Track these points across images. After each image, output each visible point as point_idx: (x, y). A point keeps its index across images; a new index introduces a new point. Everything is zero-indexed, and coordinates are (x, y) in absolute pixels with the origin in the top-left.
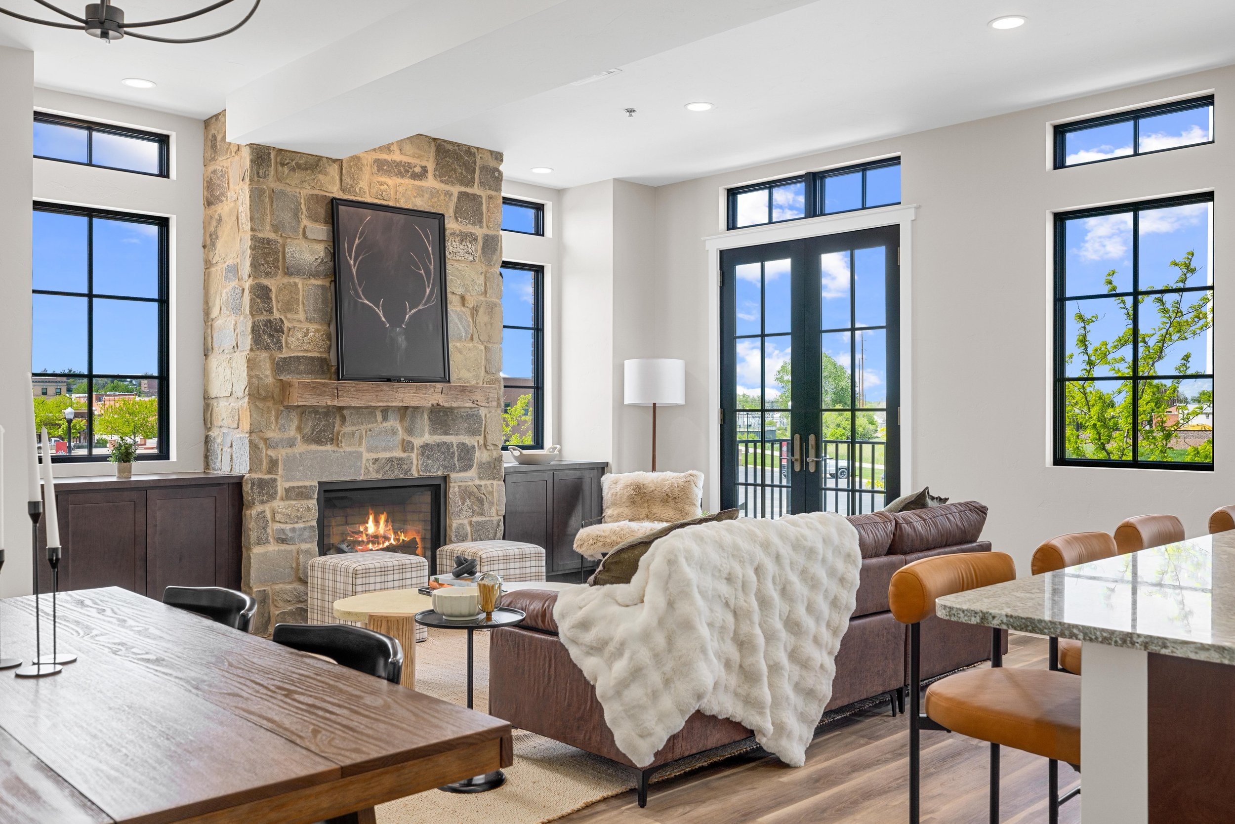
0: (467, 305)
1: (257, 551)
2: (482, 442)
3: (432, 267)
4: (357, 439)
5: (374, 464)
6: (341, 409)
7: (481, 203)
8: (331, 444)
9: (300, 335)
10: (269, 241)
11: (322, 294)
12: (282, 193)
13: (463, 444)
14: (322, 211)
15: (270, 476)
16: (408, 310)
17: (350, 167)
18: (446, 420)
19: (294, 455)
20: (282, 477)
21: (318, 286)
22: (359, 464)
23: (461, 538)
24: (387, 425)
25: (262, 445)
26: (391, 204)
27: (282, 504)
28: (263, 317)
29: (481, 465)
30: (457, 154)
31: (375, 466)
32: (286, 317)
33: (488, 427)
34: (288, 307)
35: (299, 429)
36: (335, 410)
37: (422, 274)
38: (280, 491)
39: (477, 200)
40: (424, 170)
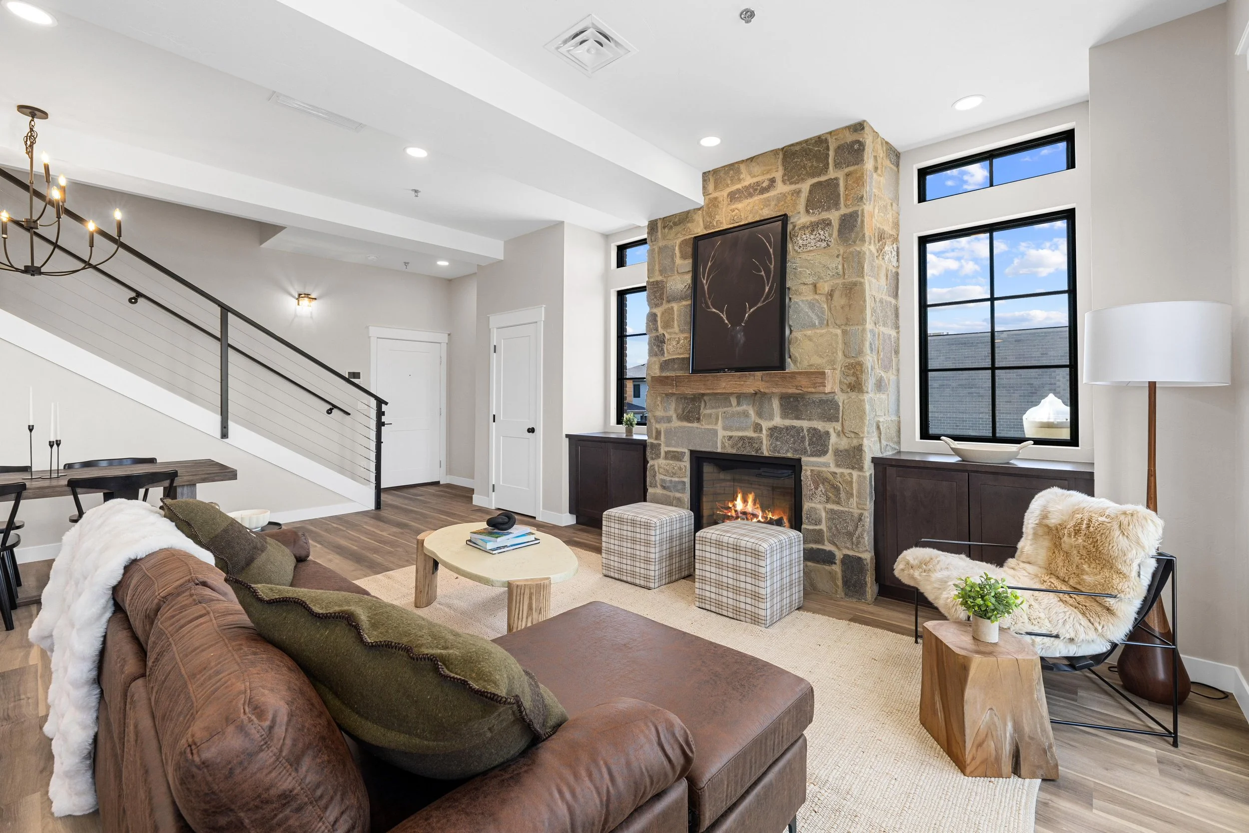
0: (818, 292)
2: (840, 429)
3: (772, 266)
4: (714, 420)
5: (729, 440)
6: (703, 395)
7: (837, 186)
8: (697, 422)
9: (674, 343)
10: (657, 282)
12: (666, 247)
13: (815, 429)
14: (689, 250)
15: (657, 442)
16: (748, 310)
18: (796, 406)
19: (671, 429)
20: (663, 443)
21: (687, 305)
23: (813, 522)
24: (740, 409)
25: (653, 421)
27: (664, 462)
28: (655, 334)
29: (837, 452)
30: (805, 150)
31: (730, 442)
32: (667, 332)
34: (667, 325)
35: (676, 410)
36: (700, 396)
37: (762, 276)
38: (663, 454)
39: (833, 184)
40: (773, 181)
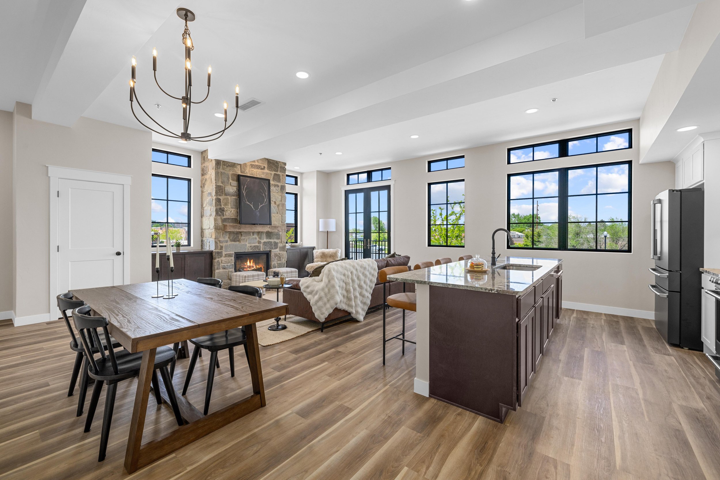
0: (276, 204)
1: (217, 271)
2: (280, 241)
3: (266, 194)
4: (245, 240)
6: (241, 232)
7: (280, 177)
8: (238, 242)
9: (229, 212)
10: (220, 186)
11: (236, 201)
12: (224, 173)
13: (275, 242)
14: (235, 178)
15: (221, 251)
16: (260, 205)
17: (244, 166)
18: (270, 235)
19: (228, 245)
20: (224, 251)
21: (234, 199)
22: (246, 247)
23: (275, 267)
24: (254, 237)
25: (218, 242)
26: (255, 176)
27: (224, 258)
28: (219, 207)
29: (280, 248)
30: (273, 163)
31: (251, 248)
32: (225, 207)
33: (282, 237)
34: (226, 204)
35: (229, 238)
36: (239, 233)
37: (264, 196)
38: (224, 255)
39: (278, 175)
40: (264, 167)
